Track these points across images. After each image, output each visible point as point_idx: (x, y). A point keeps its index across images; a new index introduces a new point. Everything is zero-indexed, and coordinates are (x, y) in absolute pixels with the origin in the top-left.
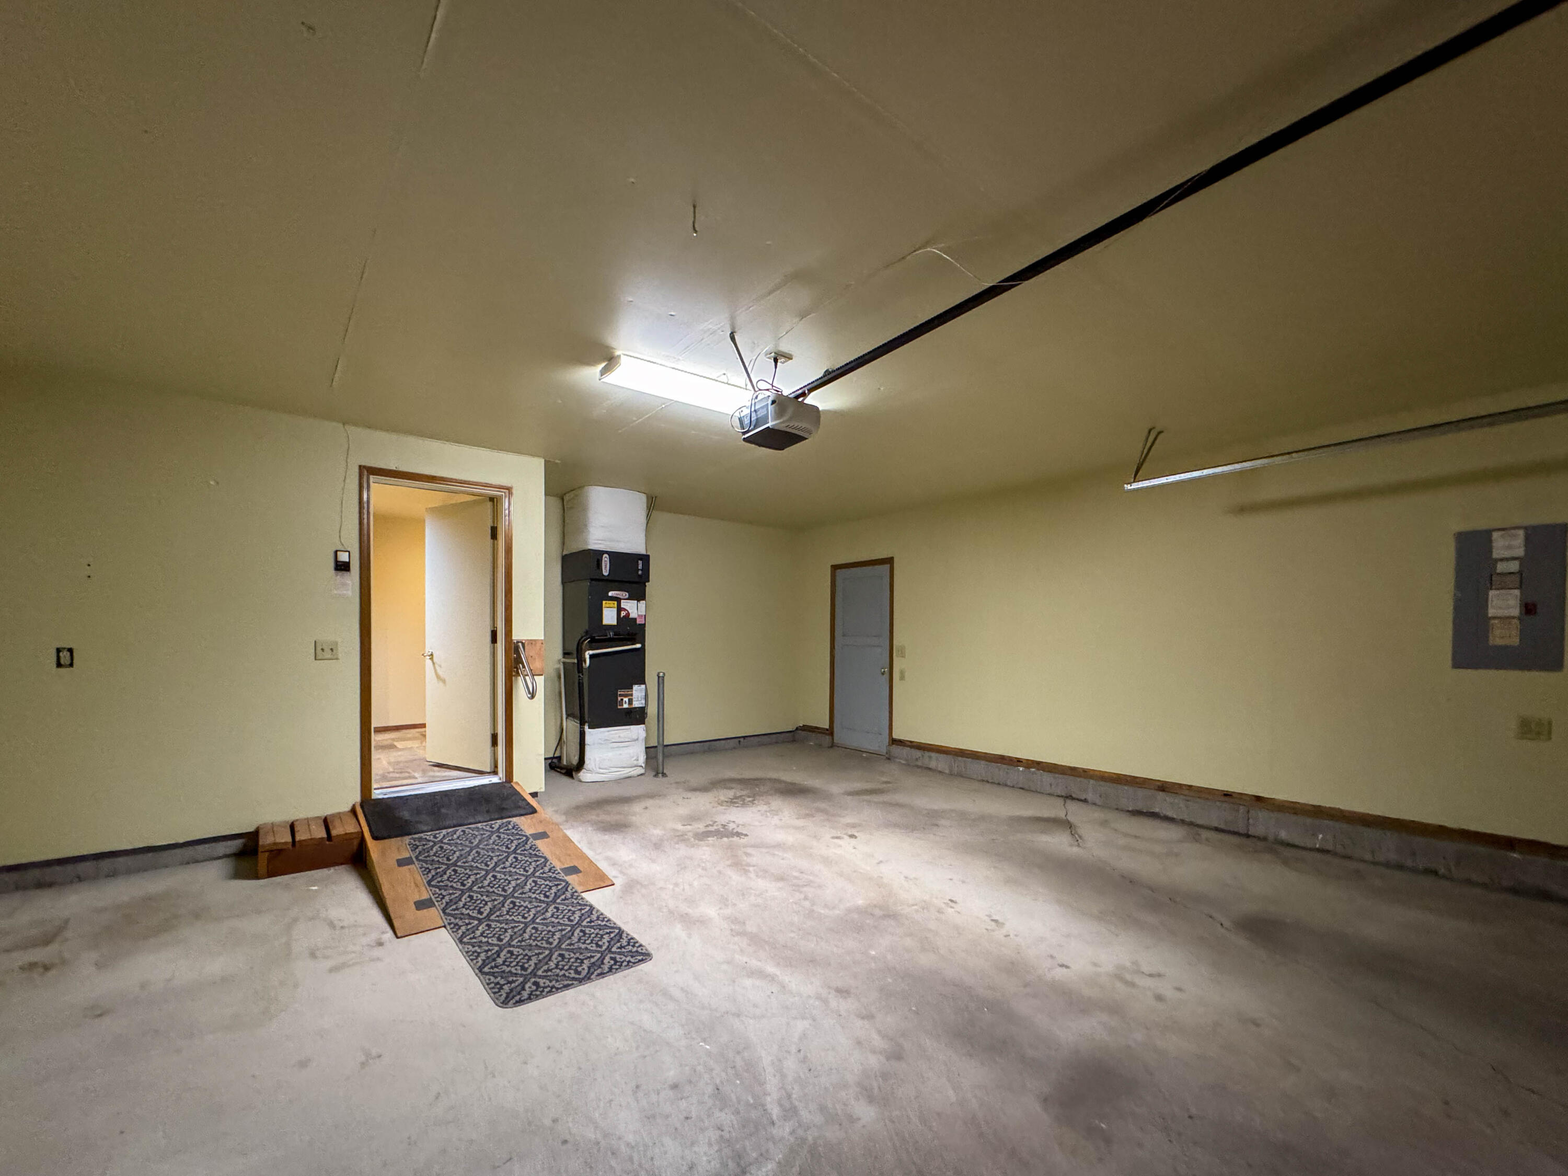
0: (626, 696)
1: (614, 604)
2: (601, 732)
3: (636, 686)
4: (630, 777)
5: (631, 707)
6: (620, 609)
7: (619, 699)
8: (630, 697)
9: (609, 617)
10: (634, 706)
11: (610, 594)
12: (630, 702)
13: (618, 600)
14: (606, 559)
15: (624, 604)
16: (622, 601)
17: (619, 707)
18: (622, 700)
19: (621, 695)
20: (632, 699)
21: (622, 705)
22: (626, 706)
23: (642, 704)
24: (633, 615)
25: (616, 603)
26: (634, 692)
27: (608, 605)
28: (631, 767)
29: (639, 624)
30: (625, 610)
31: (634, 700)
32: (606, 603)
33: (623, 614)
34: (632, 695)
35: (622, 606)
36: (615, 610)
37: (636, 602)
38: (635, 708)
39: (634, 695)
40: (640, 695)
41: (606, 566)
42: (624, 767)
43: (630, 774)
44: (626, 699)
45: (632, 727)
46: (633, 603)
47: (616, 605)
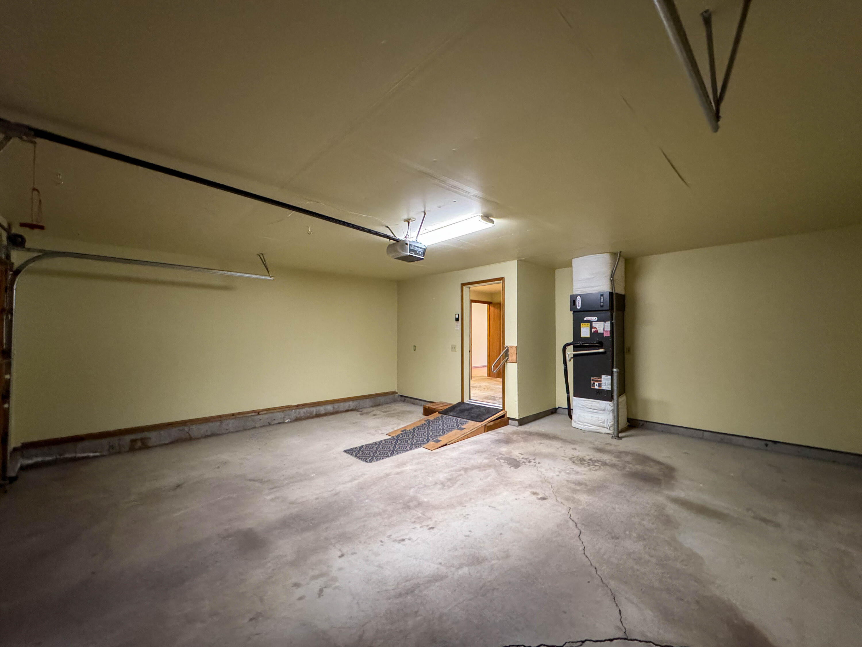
0: (597, 381)
1: (588, 325)
2: (580, 400)
3: (604, 376)
4: (599, 433)
5: (600, 388)
6: (591, 327)
7: (592, 382)
8: (600, 383)
9: (585, 332)
10: (602, 388)
11: (585, 319)
12: (600, 385)
13: (591, 322)
14: (579, 299)
15: (594, 325)
16: (593, 323)
17: (592, 387)
18: (594, 383)
19: (593, 380)
20: (601, 384)
21: (594, 387)
22: (597, 387)
23: (608, 388)
24: (600, 331)
25: (589, 324)
26: (602, 380)
27: (584, 326)
28: (599, 427)
29: (605, 337)
30: (595, 328)
31: (602, 384)
32: (583, 325)
33: (593, 330)
34: (601, 381)
35: (593, 326)
36: (589, 328)
37: (603, 322)
38: (604, 390)
39: (602, 381)
40: (607, 382)
41: (579, 303)
42: (594, 425)
43: (598, 431)
44: (597, 383)
45: (601, 401)
46: (601, 323)
47: (589, 326)
